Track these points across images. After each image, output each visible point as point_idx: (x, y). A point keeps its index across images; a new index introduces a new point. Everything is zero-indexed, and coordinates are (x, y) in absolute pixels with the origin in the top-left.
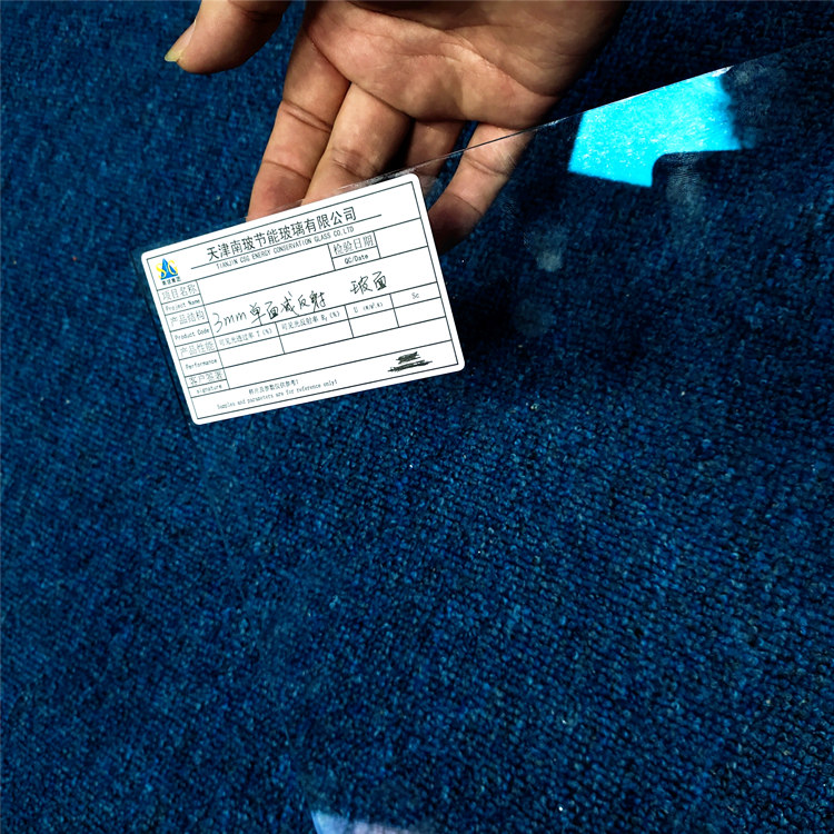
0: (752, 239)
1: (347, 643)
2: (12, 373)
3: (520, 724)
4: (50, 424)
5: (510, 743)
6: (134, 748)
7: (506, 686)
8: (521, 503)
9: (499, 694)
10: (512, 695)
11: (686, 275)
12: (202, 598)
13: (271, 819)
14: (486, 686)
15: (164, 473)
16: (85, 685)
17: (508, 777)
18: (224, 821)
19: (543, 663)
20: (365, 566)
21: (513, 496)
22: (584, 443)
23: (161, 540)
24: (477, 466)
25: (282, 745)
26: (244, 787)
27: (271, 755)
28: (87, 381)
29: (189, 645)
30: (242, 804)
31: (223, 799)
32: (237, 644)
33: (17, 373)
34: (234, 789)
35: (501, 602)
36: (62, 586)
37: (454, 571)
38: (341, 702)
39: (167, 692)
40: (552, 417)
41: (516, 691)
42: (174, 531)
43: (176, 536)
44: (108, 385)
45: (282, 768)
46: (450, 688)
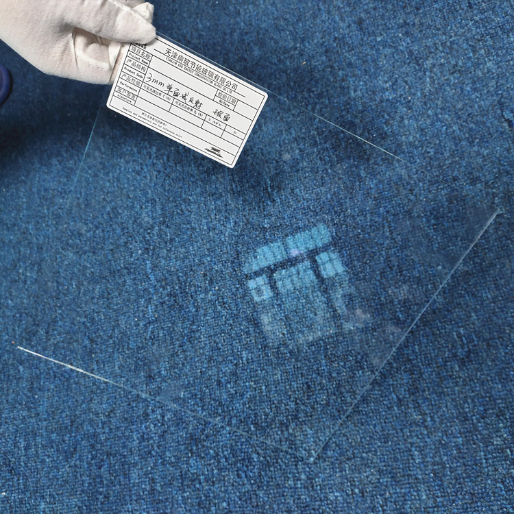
0: (254, 204)
1: (194, 405)
2: (5, 402)
3: (264, 388)
4: (33, 410)
5: (264, 396)
6: (131, 504)
7: (253, 379)
8: (228, 320)
9: (253, 383)
10: (256, 381)
11: (241, 224)
12: (131, 429)
13: (198, 486)
14: (247, 384)
15: (92, 396)
16: (98, 497)
17: (269, 407)
18: (180, 502)
19: (260, 364)
20: (187, 375)
21: (224, 320)
22: (237, 289)
23: (103, 420)
24: (207, 318)
25: (189, 457)
26: (182, 483)
27: (186, 464)
28: (42, 384)
29: (135, 449)
30: (184, 489)
31: (176, 494)
32: (153, 435)
33: (7, 401)
34: (179, 487)
35: (238, 355)
36: (69, 467)
37: (217, 356)
38: (202, 425)
39: (134, 473)
40: (223, 288)
41: (257, 378)
42: (107, 414)
43: (109, 415)
44: (52, 380)
45: (192, 465)
46: (236, 393)
